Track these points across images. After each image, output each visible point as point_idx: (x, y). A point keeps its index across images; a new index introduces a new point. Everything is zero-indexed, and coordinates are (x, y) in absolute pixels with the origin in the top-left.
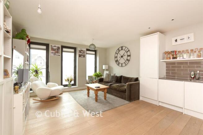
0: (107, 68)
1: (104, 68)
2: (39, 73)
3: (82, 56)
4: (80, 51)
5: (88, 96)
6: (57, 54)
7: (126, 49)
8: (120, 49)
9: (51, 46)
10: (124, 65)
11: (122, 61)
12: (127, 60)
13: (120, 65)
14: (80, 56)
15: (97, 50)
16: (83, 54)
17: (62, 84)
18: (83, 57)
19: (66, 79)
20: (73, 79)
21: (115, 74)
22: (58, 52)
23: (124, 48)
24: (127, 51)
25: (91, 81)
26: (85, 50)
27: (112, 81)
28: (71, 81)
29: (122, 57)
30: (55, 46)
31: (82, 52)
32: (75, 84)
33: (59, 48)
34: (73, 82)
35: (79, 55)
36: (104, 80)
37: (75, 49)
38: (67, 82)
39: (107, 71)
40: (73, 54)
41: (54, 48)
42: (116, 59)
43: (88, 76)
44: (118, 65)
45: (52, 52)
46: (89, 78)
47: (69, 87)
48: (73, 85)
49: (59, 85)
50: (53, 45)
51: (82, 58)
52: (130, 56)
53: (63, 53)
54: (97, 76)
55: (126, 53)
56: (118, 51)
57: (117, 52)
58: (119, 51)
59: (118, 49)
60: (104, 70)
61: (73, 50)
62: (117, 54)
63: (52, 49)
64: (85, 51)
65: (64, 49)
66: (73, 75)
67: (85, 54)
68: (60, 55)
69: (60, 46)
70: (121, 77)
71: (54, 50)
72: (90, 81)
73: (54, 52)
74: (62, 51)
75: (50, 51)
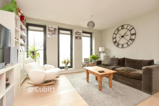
0: (104, 51)
1: (100, 50)
2: (37, 55)
3: (78, 38)
4: (76, 33)
5: (88, 81)
6: (53, 35)
7: (129, 26)
8: (120, 28)
9: (48, 27)
10: (126, 45)
11: (123, 41)
12: (131, 39)
13: (120, 46)
14: (76, 38)
15: (93, 32)
16: (79, 36)
17: (59, 67)
18: (80, 39)
19: (63, 61)
20: (70, 61)
21: (115, 56)
22: (54, 34)
23: (125, 27)
24: (130, 29)
25: (87, 64)
26: (81, 31)
27: (113, 64)
28: (67, 64)
29: (123, 37)
30: (52, 28)
31: (79, 34)
32: (71, 67)
33: (55, 29)
34: (69, 65)
35: (76, 36)
36: (102, 63)
37: (71, 31)
38: (64, 64)
39: (103, 53)
40: (69, 36)
41: (51, 29)
42: (114, 40)
43: (84, 59)
44: (118, 46)
45: (49, 33)
46: (85, 60)
47: (65, 69)
48: (69, 67)
49: (55, 68)
50: (50, 26)
51: (78, 40)
52: (135, 34)
53: (60, 35)
54: (94, 58)
55: (129, 31)
56: (117, 31)
57: (116, 33)
58: (119, 31)
59: (118, 29)
60: (100, 52)
61: (69, 32)
62: (116, 34)
63: (49, 31)
64: (81, 33)
65: (61, 31)
66: (70, 57)
67: (82, 36)
68: (56, 37)
69: (57, 28)
70: (124, 59)
71: (51, 32)
72: (85, 64)
73: (51, 33)
74: (59, 33)
75: (48, 32)
